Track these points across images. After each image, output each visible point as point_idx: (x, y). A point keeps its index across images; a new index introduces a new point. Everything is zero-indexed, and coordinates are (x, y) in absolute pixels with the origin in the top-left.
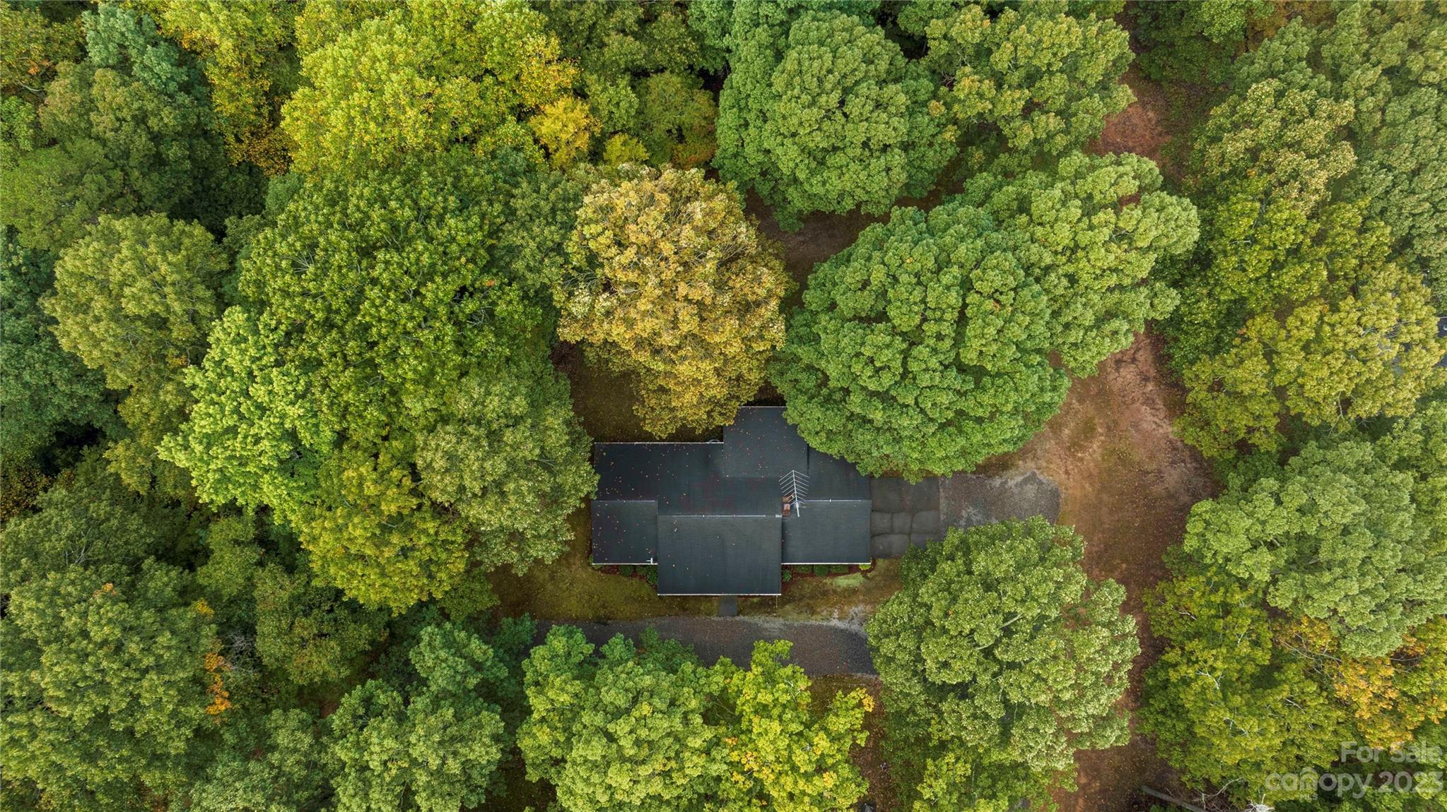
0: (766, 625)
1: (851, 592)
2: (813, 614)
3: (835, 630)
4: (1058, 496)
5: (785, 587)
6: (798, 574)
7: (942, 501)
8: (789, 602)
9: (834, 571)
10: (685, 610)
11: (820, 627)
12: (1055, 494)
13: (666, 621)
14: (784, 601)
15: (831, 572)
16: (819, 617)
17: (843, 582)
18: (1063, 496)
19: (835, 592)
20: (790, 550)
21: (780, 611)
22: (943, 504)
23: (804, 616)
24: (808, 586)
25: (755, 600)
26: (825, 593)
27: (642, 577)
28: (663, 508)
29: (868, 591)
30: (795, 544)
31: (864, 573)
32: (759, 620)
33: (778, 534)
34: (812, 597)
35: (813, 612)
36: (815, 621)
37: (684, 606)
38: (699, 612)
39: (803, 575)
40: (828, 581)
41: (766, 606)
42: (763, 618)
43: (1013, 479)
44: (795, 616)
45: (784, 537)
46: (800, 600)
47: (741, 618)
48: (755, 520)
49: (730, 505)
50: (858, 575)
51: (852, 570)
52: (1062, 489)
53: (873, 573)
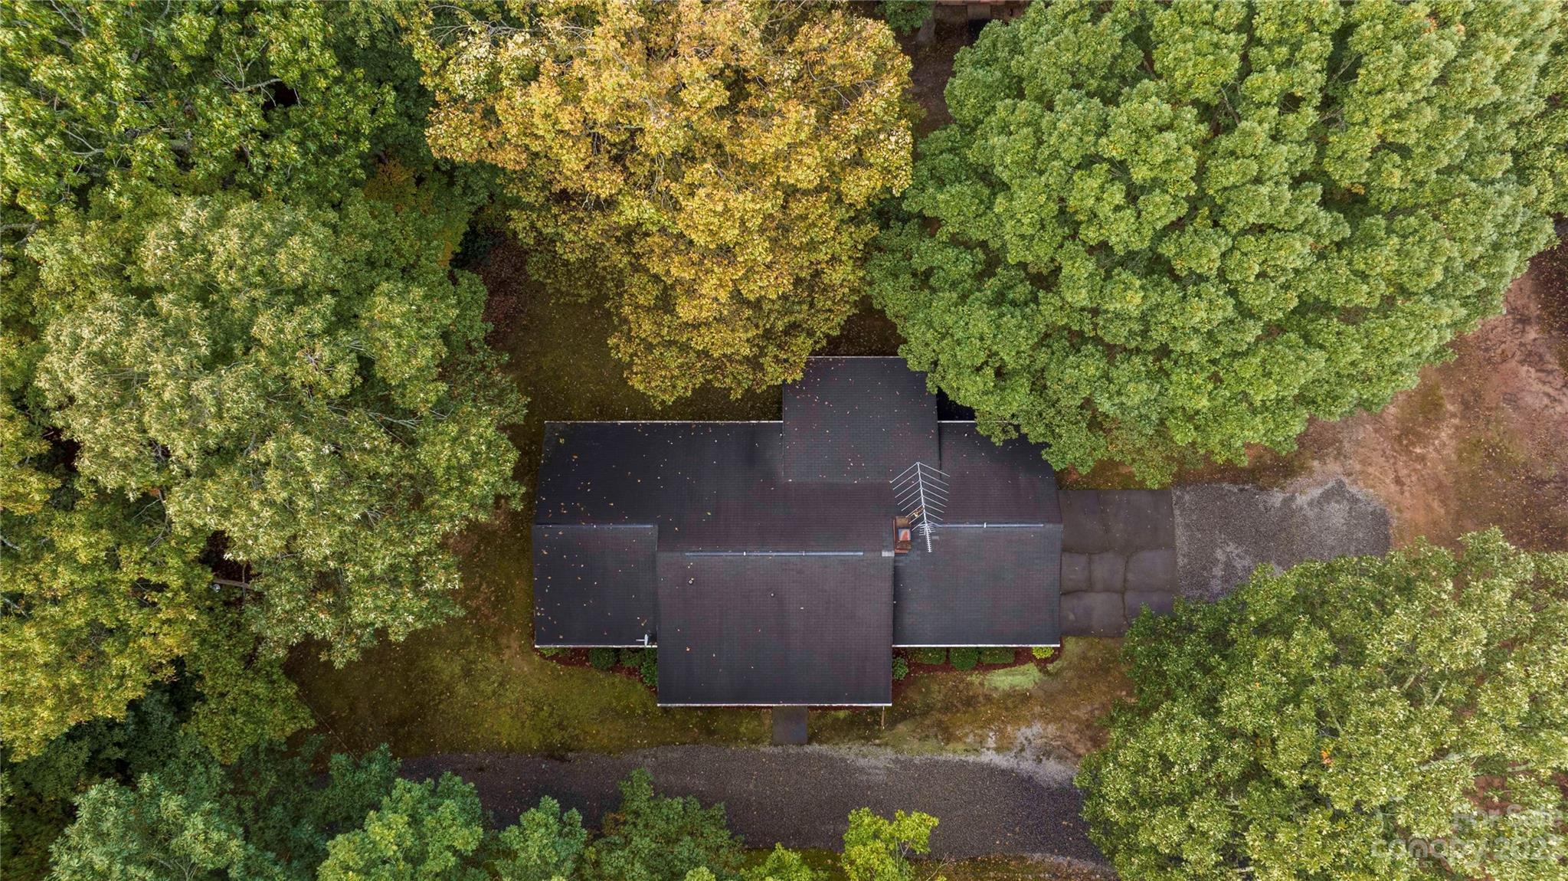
0: (862, 762)
1: (1020, 699)
2: (948, 741)
3: (991, 771)
4: (1387, 523)
5: (898, 688)
6: (920, 666)
7: (1179, 531)
8: (904, 717)
9: (987, 660)
10: (710, 733)
11: (963, 765)
12: (1380, 519)
13: (675, 755)
14: (896, 717)
15: (983, 662)
16: (960, 747)
17: (1003, 680)
18: (1395, 523)
19: (988, 699)
20: (908, 620)
21: (887, 736)
22: (1181, 537)
23: (931, 744)
24: (938, 689)
25: (842, 714)
26: (970, 702)
27: (631, 672)
28: (667, 539)
29: (1050, 698)
30: (919, 608)
31: (1042, 664)
32: (849, 752)
33: (887, 588)
34: (947, 708)
35: (949, 738)
36: (953, 754)
37: (709, 726)
38: (737, 737)
39: (930, 669)
40: (975, 678)
41: (863, 726)
42: (855, 748)
43: (1305, 494)
44: (916, 744)
45: (897, 594)
46: (925, 714)
47: (815, 747)
48: (844, 562)
49: (795, 534)
50: (1031, 668)
51: (1021, 657)
52: (1392, 511)
53: (1058, 664)
